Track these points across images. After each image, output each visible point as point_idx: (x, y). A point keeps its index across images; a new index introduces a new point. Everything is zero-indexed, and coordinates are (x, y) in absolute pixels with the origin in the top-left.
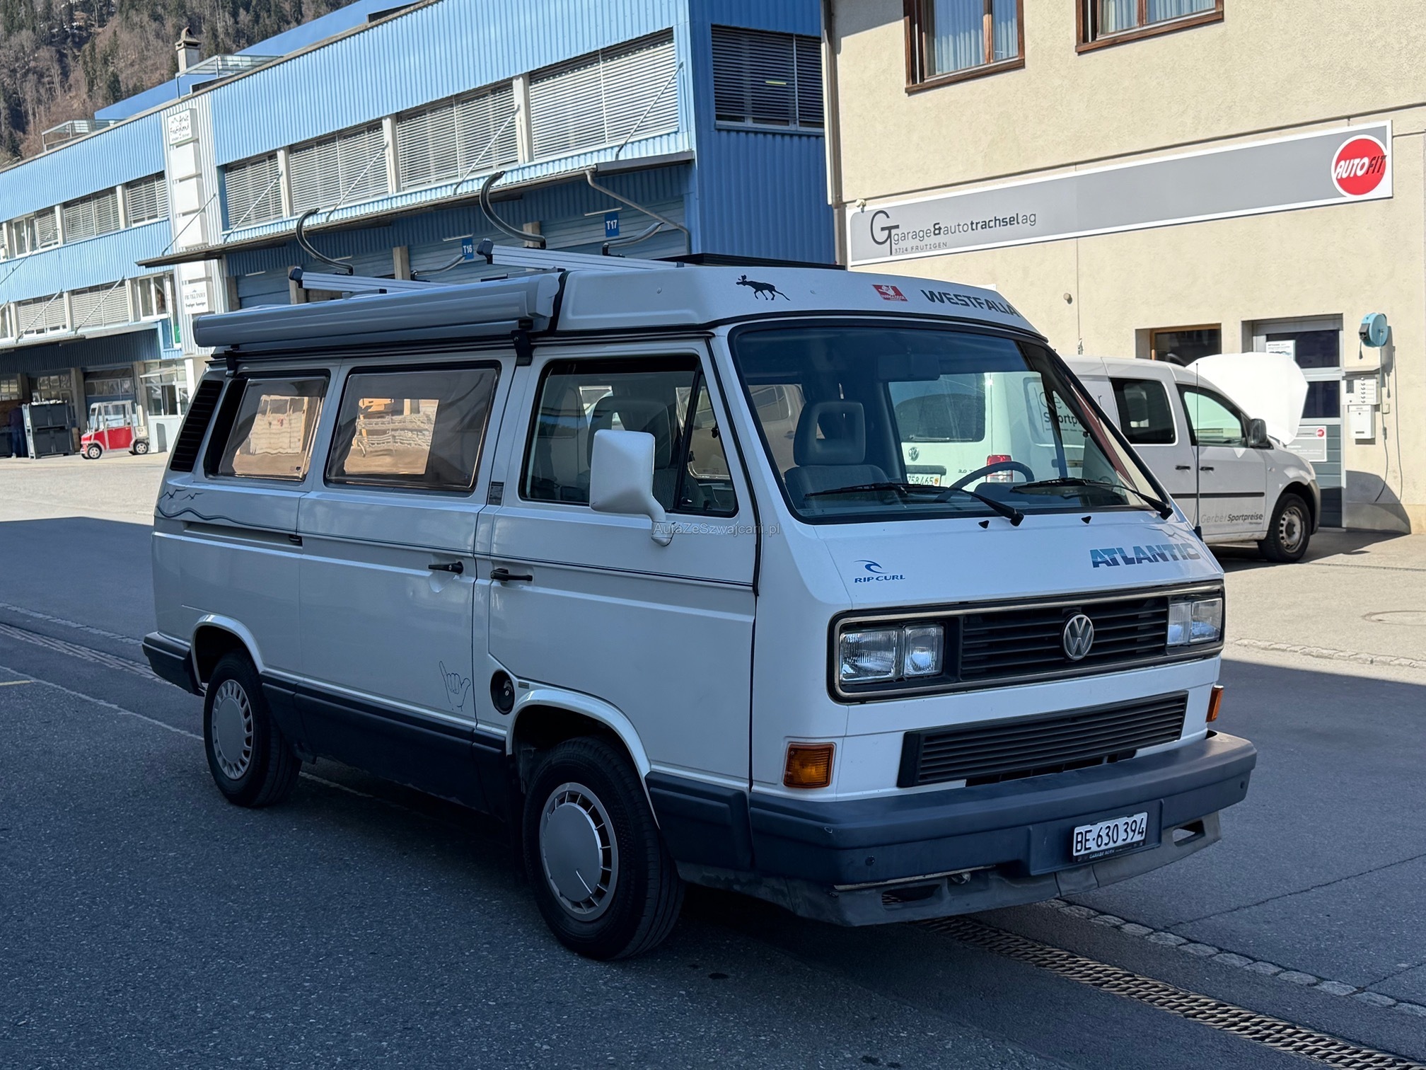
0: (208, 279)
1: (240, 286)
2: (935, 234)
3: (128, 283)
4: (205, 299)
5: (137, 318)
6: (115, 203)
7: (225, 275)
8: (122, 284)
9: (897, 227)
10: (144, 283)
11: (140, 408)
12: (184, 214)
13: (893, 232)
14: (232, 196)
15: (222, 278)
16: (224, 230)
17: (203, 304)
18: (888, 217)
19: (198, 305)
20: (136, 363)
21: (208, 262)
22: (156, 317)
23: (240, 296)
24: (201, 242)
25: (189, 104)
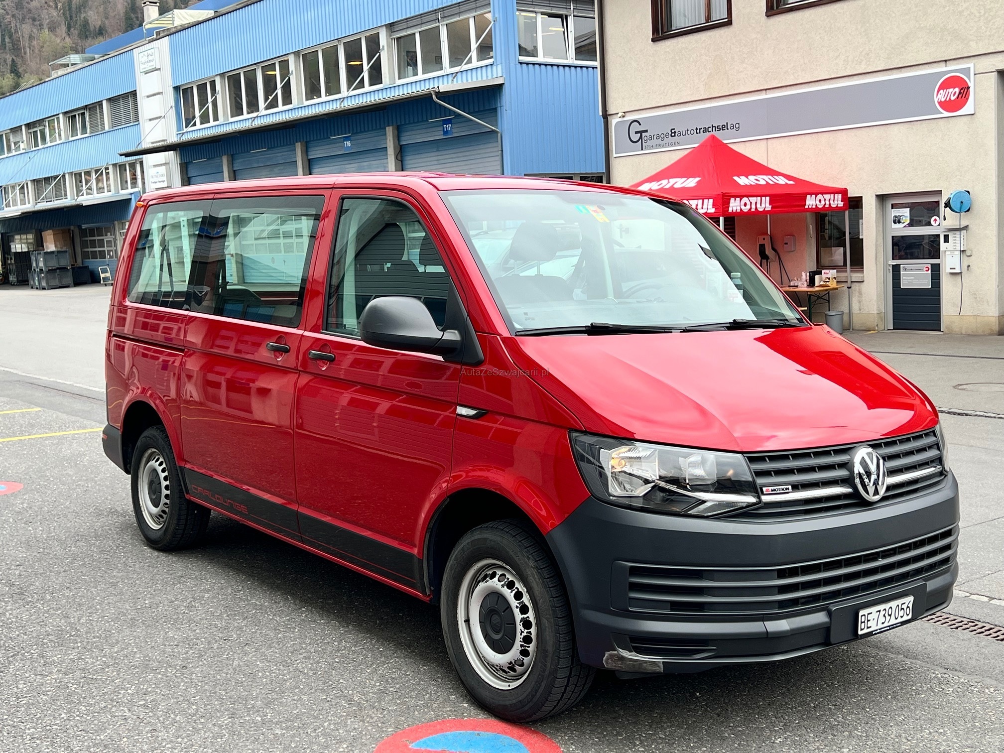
0: (167, 164)
1: (189, 169)
2: (671, 136)
3: (111, 168)
4: (165, 178)
5: (117, 191)
6: (102, 113)
7: (179, 162)
9: (646, 131)
10: (122, 167)
12: (150, 120)
13: (644, 134)
15: (177, 164)
16: (178, 131)
17: (164, 181)
18: (640, 124)
19: (160, 182)
20: (115, 223)
21: (167, 153)
22: (130, 190)
23: (189, 177)
24: (163, 139)
25: (154, 44)
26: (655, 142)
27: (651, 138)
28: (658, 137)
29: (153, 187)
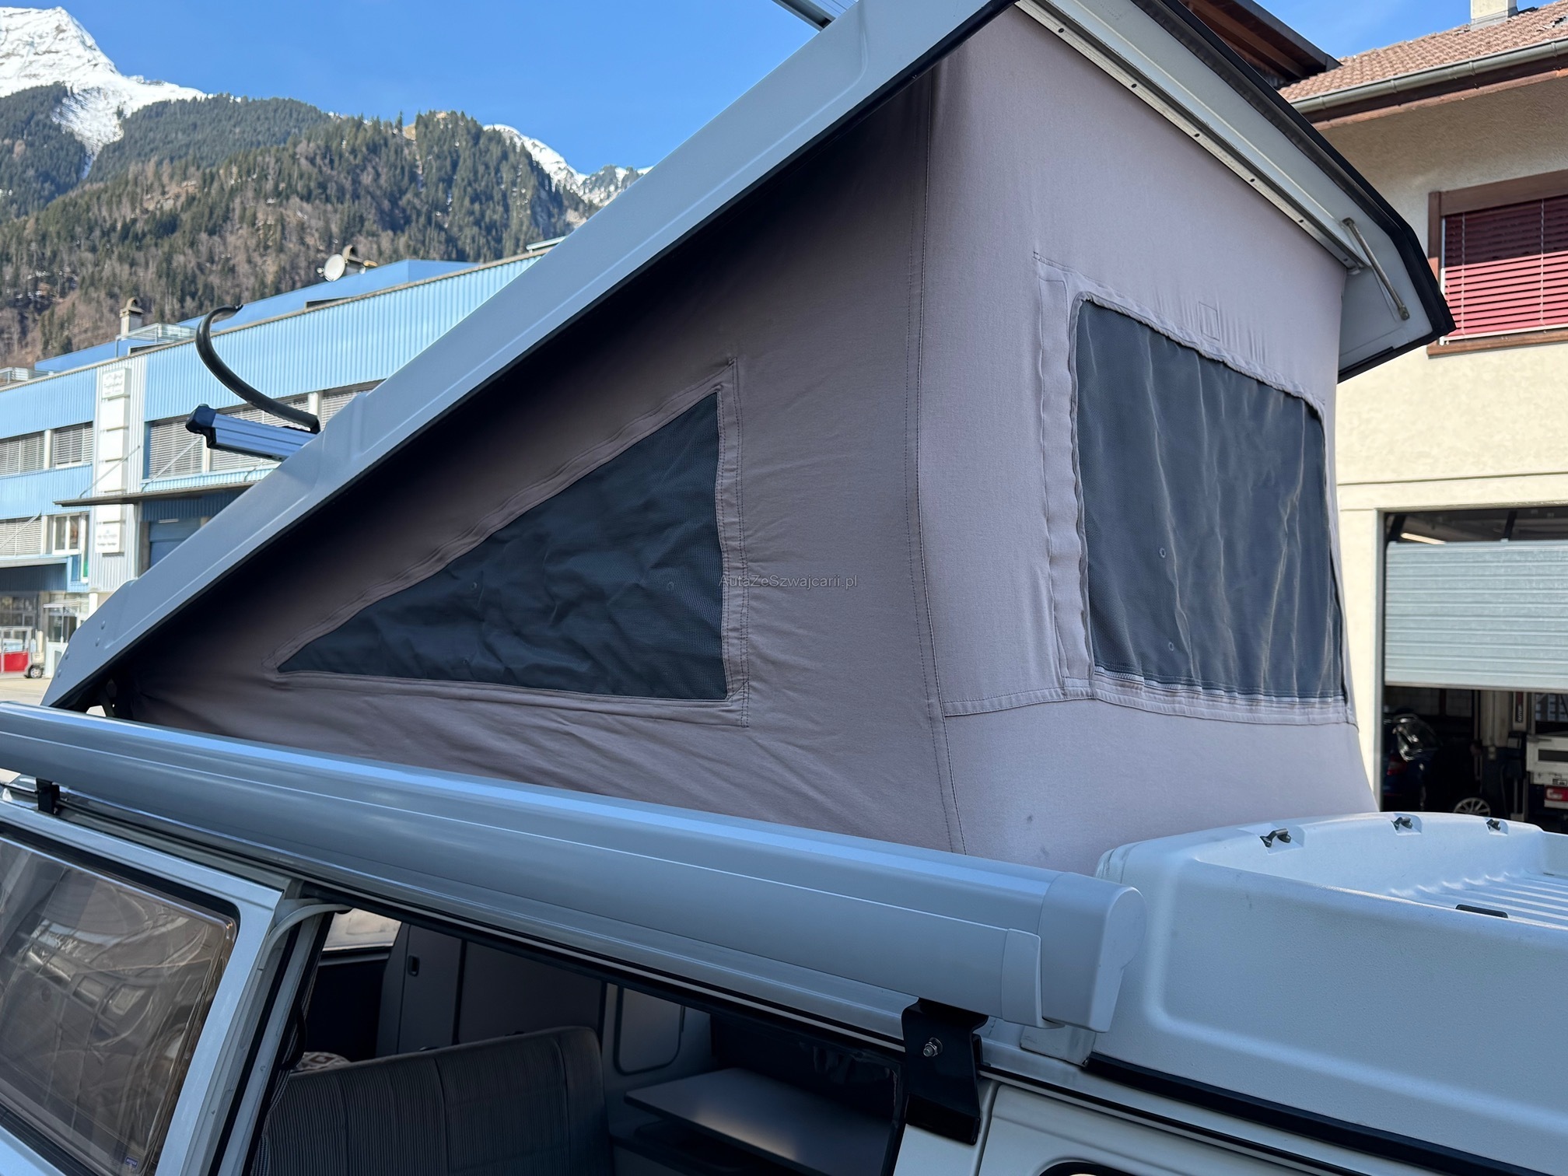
0: (122, 522)
1: (153, 531)
3: (44, 519)
4: (117, 540)
5: (49, 551)
6: (42, 446)
7: (139, 519)
8: (39, 518)
10: (60, 520)
11: (40, 635)
12: (107, 461)
14: (155, 449)
15: (136, 522)
16: (144, 478)
17: (114, 544)
19: (109, 544)
20: (42, 593)
21: (125, 506)
22: (67, 551)
23: (152, 539)
24: (120, 488)
25: (126, 364)
29: (97, 549)
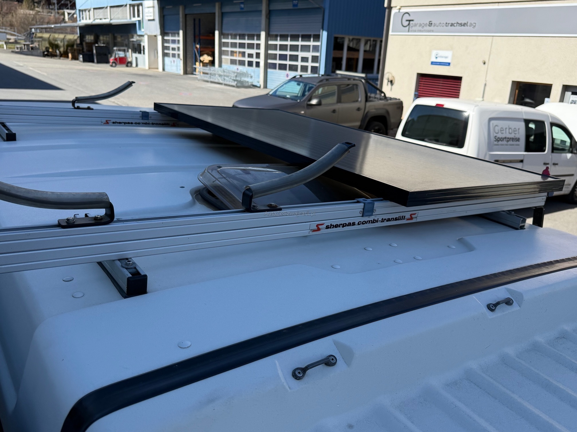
0: (153, 7)
1: (164, 11)
2: (429, 26)
3: (128, 6)
4: (152, 14)
5: (130, 18)
9: (413, 20)
10: (133, 6)
11: (130, 50)
13: (411, 22)
15: (158, 7)
18: (409, 15)
19: (150, 16)
20: (130, 35)
22: (137, 19)
26: (417, 28)
27: (415, 25)
28: (420, 25)
29: (146, 18)
